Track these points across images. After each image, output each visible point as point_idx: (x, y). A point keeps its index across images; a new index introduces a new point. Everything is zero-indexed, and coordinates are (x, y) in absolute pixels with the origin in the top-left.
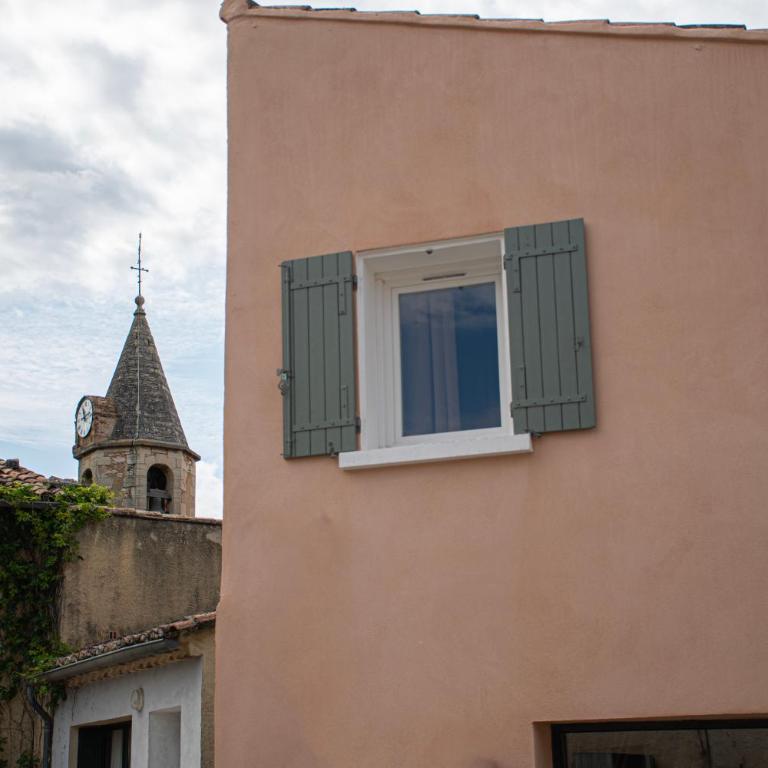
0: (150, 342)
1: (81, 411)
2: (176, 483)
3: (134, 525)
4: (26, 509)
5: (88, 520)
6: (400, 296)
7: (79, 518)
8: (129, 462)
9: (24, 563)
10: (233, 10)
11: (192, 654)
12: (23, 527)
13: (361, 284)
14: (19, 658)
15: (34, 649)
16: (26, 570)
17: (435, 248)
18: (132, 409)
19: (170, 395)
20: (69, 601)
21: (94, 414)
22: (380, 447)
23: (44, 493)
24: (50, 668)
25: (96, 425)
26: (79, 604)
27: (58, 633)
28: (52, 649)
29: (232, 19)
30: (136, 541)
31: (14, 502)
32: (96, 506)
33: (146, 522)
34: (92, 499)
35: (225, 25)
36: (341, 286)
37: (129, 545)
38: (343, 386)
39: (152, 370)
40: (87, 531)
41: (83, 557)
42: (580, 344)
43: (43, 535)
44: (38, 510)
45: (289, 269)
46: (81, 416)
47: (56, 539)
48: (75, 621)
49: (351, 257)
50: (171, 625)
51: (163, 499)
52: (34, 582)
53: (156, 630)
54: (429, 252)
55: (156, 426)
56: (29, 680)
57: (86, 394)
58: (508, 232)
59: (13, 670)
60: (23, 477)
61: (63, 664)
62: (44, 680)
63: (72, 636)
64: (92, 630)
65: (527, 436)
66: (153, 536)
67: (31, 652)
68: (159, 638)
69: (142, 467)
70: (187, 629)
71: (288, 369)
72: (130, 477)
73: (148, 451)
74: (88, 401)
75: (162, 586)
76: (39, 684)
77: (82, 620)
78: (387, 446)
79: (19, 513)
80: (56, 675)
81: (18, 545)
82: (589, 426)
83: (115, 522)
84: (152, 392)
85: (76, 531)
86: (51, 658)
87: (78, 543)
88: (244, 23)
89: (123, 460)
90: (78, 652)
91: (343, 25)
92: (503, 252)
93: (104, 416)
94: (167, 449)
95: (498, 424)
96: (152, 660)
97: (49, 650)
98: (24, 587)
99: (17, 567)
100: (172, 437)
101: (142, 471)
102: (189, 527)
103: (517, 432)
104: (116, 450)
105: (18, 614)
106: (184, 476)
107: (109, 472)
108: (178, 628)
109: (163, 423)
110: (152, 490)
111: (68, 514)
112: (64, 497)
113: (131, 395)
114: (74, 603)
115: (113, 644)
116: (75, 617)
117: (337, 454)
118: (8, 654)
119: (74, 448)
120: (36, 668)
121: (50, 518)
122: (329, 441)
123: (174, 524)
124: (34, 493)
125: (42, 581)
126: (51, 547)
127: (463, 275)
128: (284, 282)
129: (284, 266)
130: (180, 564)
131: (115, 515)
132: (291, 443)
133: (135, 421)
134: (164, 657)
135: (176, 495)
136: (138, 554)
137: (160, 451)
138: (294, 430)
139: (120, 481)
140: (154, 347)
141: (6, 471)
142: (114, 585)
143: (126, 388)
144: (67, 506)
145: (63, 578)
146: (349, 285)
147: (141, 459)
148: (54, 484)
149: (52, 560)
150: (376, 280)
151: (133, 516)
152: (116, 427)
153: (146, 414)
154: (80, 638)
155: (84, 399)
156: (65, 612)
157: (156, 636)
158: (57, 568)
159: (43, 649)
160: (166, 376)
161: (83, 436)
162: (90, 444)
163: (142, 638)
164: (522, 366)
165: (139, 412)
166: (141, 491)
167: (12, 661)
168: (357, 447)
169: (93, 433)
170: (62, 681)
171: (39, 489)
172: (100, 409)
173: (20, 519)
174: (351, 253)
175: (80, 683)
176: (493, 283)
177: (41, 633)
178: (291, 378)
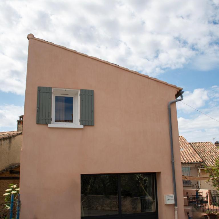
6: (56, 96)
29: (30, 38)
42: (92, 111)
54: (66, 90)
58: (81, 90)
65: (83, 126)
82: (93, 125)
95: (72, 122)
103: (80, 125)
117: (48, 124)
122: (46, 122)
127: (68, 95)
129: (38, 87)
138: (39, 119)
146: (51, 93)
174: (51, 87)
176: (73, 97)
178: (39, 109)
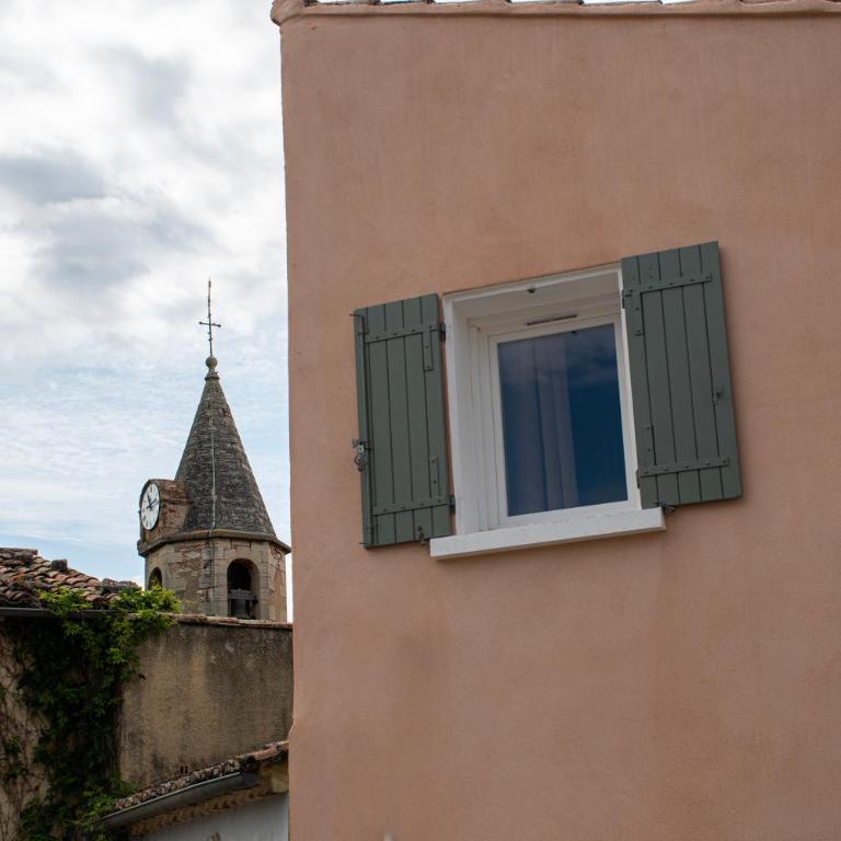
0: (226, 412)
1: (146, 498)
2: (262, 582)
3: (205, 634)
4: (75, 618)
5: (150, 630)
6: (500, 345)
7: (139, 628)
8: (205, 557)
9: (75, 685)
10: (287, 10)
11: (275, 790)
12: (73, 642)
13: (450, 333)
14: (72, 801)
15: (90, 789)
16: (78, 694)
17: (537, 285)
18: (206, 493)
19: (251, 474)
20: (129, 729)
21: (161, 501)
22: (481, 531)
23: (97, 600)
24: (108, 812)
25: (164, 514)
26: (142, 733)
27: (118, 769)
28: (113, 789)
29: (286, 20)
30: (208, 654)
31: (61, 612)
32: (158, 613)
33: (219, 630)
34: (154, 605)
35: (278, 28)
36: (426, 335)
37: (200, 659)
38: (432, 458)
39: (229, 445)
40: (149, 643)
41: (146, 675)
42: (719, 395)
43: (97, 650)
44: (89, 621)
45: (363, 318)
46: (146, 504)
47: (113, 654)
48: (138, 754)
49: (437, 301)
50: (249, 754)
51: (247, 602)
52: (87, 708)
53: (231, 761)
54: (531, 291)
55: (236, 512)
56: (85, 827)
57: (152, 478)
58: (625, 263)
59: (65, 816)
60: (72, 580)
61: (124, 807)
62: (101, 827)
63: (135, 771)
64: (158, 764)
65: (658, 511)
66: (228, 647)
67: (86, 794)
68: (235, 771)
69: (222, 563)
70: (269, 759)
71: (365, 439)
72: (206, 576)
73: (227, 544)
74: (154, 486)
75: (242, 707)
76: (97, 833)
77: (147, 752)
78: (490, 529)
79: (67, 624)
80: (116, 820)
81: (66, 663)
82: (735, 495)
83: (183, 632)
84: (230, 472)
85: (136, 645)
86: (109, 801)
87: (138, 658)
88: (301, 24)
89: (198, 555)
90: (142, 791)
91: (420, 20)
92: (621, 288)
93: (173, 503)
94: (250, 540)
95: (624, 497)
96: (229, 799)
97: (107, 791)
98: (75, 714)
99: (67, 690)
100: (255, 525)
101: (221, 568)
102: (272, 634)
103: (645, 506)
104: (188, 545)
105: (71, 747)
106: (272, 572)
107: (181, 570)
108: (257, 758)
109: (245, 509)
110: (234, 591)
111: (125, 624)
112: (120, 604)
113: (205, 476)
114: (135, 731)
115: (181, 782)
116: (138, 748)
117: (428, 540)
118: (60, 796)
119: (139, 544)
120: (92, 813)
121: (104, 630)
122: (418, 524)
123: (253, 631)
124: (84, 600)
125: (97, 706)
126: (106, 665)
127: (575, 316)
128: (357, 334)
129: (356, 315)
130: (262, 680)
131: (183, 623)
132: (372, 529)
133: (210, 508)
134: (242, 795)
135: (263, 596)
136: (211, 669)
137: (242, 544)
138: (374, 513)
139: (195, 581)
140: (231, 418)
141: (51, 574)
142: (183, 708)
143: (198, 468)
144: (124, 614)
145: (122, 701)
146: (436, 335)
147: (220, 554)
148: (108, 588)
149: (108, 680)
150: (469, 327)
151: (203, 624)
152: (188, 516)
153: (224, 499)
154: (145, 774)
155: (149, 483)
156: (125, 743)
157: (232, 769)
158: (115, 691)
159: (100, 789)
160: (246, 452)
161: (149, 528)
162: (157, 538)
163: (216, 772)
164: (649, 425)
165: (215, 498)
166: (221, 592)
167: (65, 804)
168: (451, 531)
169: (160, 524)
170: (123, 827)
171: (91, 595)
172: (169, 495)
173: (68, 632)
174: (436, 295)
175: (144, 829)
176: (612, 325)
177: (99, 769)
178: (369, 450)
